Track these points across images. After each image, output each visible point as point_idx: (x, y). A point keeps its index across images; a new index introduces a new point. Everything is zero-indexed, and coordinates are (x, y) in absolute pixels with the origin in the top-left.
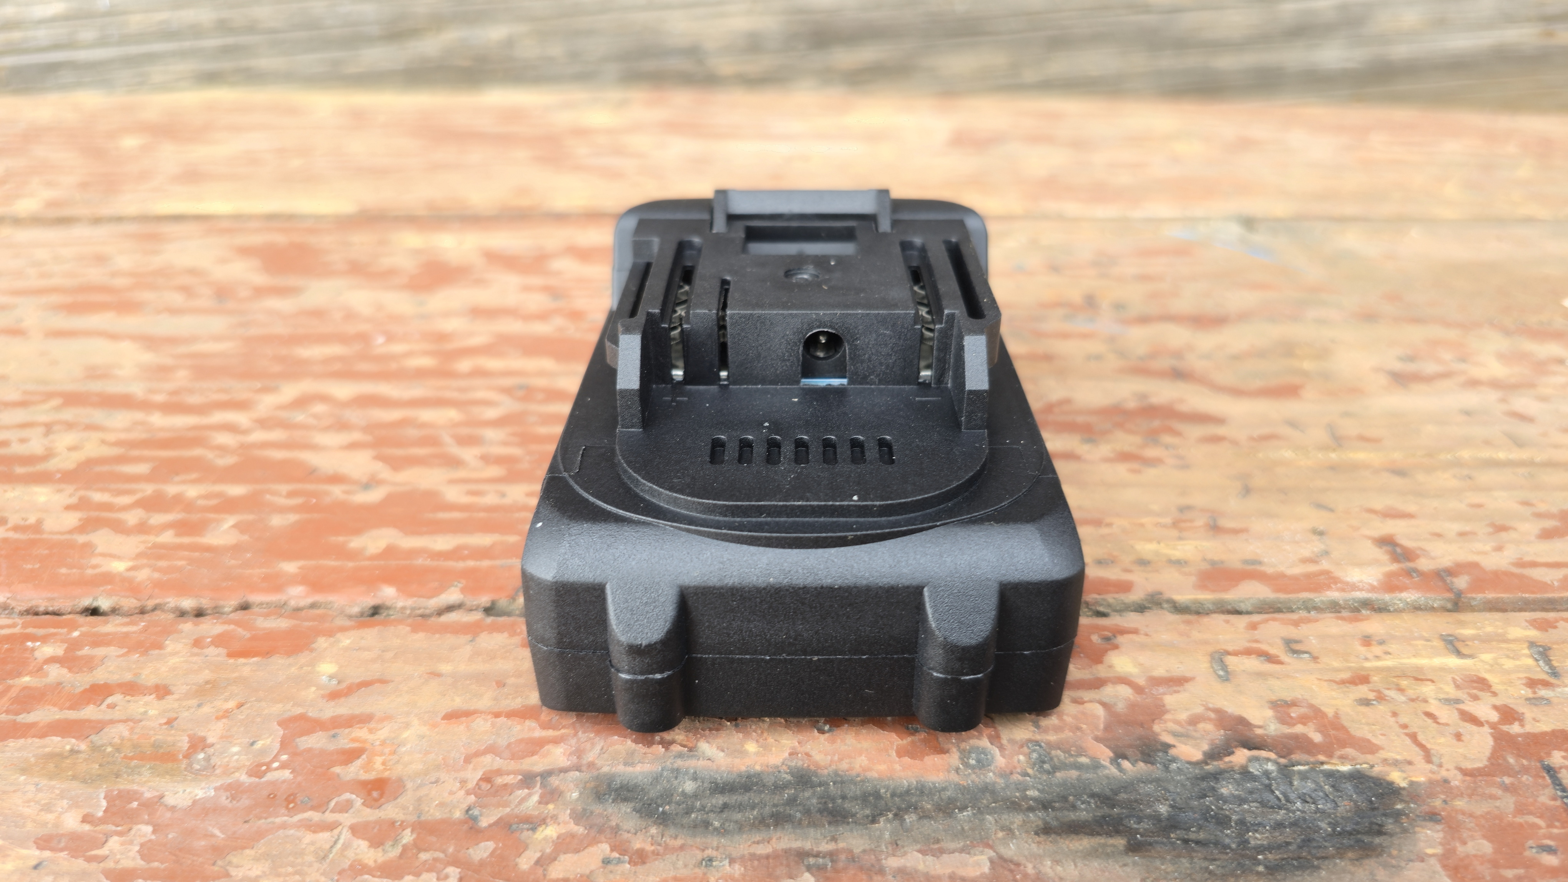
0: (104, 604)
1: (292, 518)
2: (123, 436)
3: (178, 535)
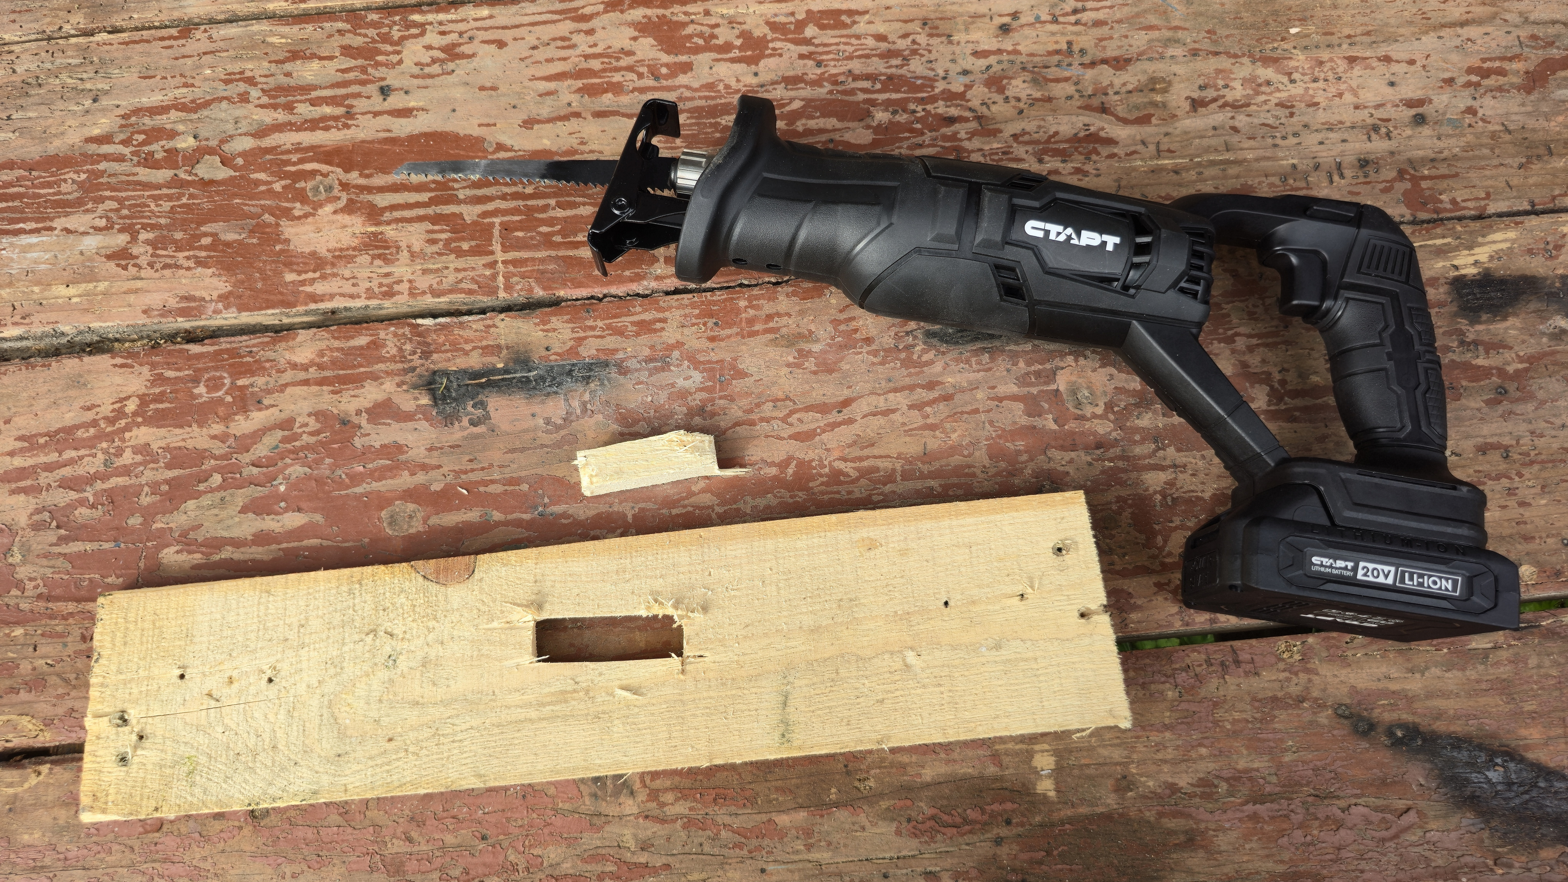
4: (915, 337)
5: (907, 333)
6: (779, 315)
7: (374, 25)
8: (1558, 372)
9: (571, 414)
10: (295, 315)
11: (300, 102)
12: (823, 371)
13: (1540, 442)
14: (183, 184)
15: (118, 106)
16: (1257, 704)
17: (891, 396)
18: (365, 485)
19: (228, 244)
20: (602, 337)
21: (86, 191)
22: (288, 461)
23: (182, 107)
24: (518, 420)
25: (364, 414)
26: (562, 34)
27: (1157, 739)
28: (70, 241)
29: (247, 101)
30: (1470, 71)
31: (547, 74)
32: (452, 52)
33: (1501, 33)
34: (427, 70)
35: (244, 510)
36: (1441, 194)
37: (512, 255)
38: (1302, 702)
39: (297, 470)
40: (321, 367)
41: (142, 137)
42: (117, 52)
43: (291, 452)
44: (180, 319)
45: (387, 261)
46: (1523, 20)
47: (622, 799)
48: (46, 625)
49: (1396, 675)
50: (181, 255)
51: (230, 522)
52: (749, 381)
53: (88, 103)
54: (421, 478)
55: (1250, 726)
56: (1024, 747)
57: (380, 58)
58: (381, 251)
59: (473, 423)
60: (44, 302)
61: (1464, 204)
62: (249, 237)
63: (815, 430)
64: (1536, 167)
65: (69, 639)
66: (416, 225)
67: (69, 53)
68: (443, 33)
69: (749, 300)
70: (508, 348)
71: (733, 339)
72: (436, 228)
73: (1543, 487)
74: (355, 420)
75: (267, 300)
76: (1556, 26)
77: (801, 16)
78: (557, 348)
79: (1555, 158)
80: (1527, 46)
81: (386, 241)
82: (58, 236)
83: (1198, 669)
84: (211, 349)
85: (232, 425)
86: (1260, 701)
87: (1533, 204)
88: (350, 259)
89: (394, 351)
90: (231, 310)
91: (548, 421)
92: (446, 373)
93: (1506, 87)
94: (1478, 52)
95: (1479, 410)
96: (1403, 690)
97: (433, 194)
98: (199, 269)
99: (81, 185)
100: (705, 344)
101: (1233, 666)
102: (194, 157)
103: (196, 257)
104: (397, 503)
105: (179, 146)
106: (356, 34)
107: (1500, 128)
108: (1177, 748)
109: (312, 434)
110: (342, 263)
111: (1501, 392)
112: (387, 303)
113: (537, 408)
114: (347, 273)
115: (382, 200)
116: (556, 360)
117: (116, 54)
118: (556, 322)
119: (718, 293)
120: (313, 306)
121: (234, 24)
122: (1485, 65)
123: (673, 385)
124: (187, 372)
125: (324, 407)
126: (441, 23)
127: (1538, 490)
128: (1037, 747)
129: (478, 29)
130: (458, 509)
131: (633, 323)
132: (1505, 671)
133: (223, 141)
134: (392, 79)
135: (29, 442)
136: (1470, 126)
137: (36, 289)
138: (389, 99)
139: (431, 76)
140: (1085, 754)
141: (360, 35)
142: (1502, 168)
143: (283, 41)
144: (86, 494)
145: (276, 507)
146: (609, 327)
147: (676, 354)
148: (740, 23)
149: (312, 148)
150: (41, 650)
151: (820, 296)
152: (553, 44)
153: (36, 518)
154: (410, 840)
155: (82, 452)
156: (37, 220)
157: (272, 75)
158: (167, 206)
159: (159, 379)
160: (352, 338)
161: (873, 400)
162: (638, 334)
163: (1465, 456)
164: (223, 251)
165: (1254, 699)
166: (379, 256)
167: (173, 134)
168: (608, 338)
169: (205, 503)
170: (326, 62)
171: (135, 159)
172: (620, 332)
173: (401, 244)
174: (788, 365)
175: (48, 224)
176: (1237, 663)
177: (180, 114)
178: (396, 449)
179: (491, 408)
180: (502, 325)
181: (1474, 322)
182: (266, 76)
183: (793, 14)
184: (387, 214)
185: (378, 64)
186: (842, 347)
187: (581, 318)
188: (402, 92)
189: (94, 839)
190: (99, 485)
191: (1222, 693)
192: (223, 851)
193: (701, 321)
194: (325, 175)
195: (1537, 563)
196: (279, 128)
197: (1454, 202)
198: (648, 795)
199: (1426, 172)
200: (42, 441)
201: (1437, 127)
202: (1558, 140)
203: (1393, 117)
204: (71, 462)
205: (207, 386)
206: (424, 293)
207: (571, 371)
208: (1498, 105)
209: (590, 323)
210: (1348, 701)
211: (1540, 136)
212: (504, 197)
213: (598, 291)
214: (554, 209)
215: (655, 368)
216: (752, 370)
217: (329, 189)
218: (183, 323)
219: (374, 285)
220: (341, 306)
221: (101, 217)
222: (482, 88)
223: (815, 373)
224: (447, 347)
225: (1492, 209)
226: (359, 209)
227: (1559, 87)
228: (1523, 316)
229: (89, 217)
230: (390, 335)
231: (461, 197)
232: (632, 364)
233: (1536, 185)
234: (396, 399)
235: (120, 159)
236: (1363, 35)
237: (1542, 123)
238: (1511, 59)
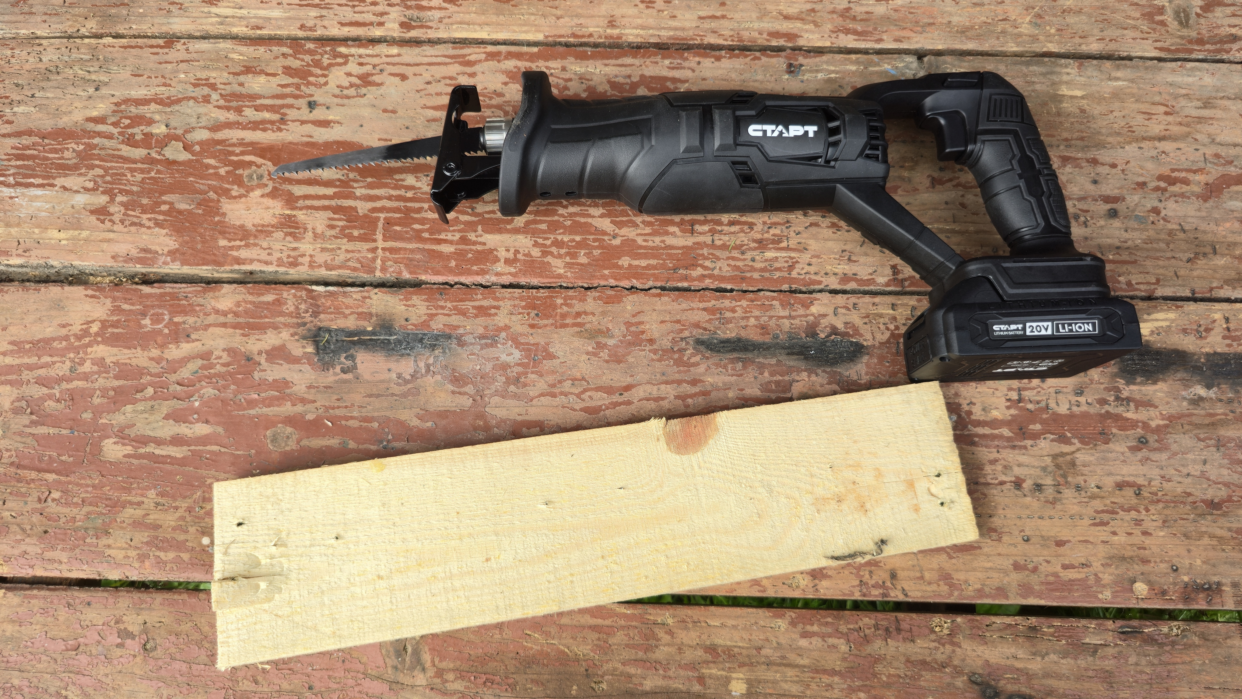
0: (564, 285)
1: (599, 251)
3: (571, 258)
4: (687, 343)
5: (682, 339)
6: (586, 313)
7: (310, 52)
8: (1191, 431)
9: (418, 372)
10: (223, 272)
11: (248, 107)
12: (613, 361)
13: (1167, 486)
14: (152, 161)
15: (113, 96)
16: (909, 665)
17: (663, 387)
18: (257, 409)
19: (180, 212)
20: (449, 315)
21: (82, 159)
22: (203, 383)
23: (159, 101)
24: (377, 372)
25: (264, 354)
26: (450, 74)
27: (827, 681)
28: (65, 197)
29: (208, 102)
30: (1160, 178)
31: (436, 104)
32: (366, 80)
33: (1191, 150)
34: (346, 92)
35: (167, 417)
36: (1119, 276)
37: (390, 244)
38: (944, 667)
39: (209, 391)
40: (236, 314)
41: (127, 122)
42: (117, 53)
43: (206, 377)
44: (138, 266)
45: (296, 238)
46: (1210, 140)
47: (416, 673)
48: (13, 486)
49: (1021, 656)
50: (145, 216)
51: (155, 425)
52: (556, 362)
53: (91, 90)
54: (299, 408)
55: (901, 680)
56: (724, 673)
57: (311, 79)
58: (292, 230)
59: (344, 371)
60: (41, 241)
61: (1136, 286)
62: (197, 208)
63: (601, 406)
64: (1201, 262)
65: (30, 499)
66: (321, 212)
67: (82, 50)
68: (361, 64)
69: (565, 299)
70: (377, 316)
71: (548, 328)
72: (336, 216)
73: (1164, 522)
74: (257, 358)
75: (204, 259)
76: (1237, 148)
77: (635, 79)
78: (414, 320)
79: (1218, 256)
80: (1210, 162)
81: (297, 223)
82: (57, 192)
83: (867, 632)
84: (158, 291)
85: (166, 351)
86: (912, 662)
87: (1193, 292)
88: (269, 234)
89: (292, 309)
90: (176, 263)
91: (399, 376)
92: (329, 331)
93: (1187, 194)
94: (1170, 163)
95: (1123, 453)
96: (1026, 668)
97: (337, 190)
98: (157, 229)
99: (78, 154)
100: (526, 329)
101: (894, 633)
102: (164, 142)
103: (156, 219)
104: (280, 425)
105: (154, 131)
106: (295, 58)
107: (1178, 227)
108: (842, 690)
109: (224, 365)
110: (263, 236)
111: (1142, 442)
112: (292, 271)
113: (392, 365)
114: (265, 244)
115: (299, 190)
116: (412, 329)
117: (116, 55)
118: (416, 300)
119: (542, 291)
120: (236, 267)
121: (207, 41)
122: (1173, 175)
123: (497, 359)
124: (138, 307)
125: (235, 345)
126: (360, 56)
127: (1160, 523)
128: (734, 675)
129: (388, 64)
130: (324, 436)
131: (474, 307)
132: (1109, 664)
133: (186, 131)
134: (319, 96)
135: (18, 347)
136: (1153, 223)
137: (37, 231)
138: (314, 112)
139: (348, 97)
140: (770, 685)
141: (298, 59)
142: (1173, 260)
143: (241, 57)
144: (54, 391)
145: (191, 418)
146: (455, 308)
147: (503, 335)
148: (588, 80)
149: (252, 144)
150: (9, 504)
151: (619, 303)
152: (443, 82)
153: (16, 404)
154: (256, 682)
155: (55, 359)
156: (44, 177)
157: (229, 84)
158: (139, 177)
159: (117, 310)
160: (263, 294)
161: (649, 388)
162: (476, 316)
163: (1105, 489)
164: (176, 217)
165: (908, 661)
166: (290, 234)
167: (151, 122)
168: (454, 317)
169: (139, 408)
170: (270, 78)
171: (121, 138)
172: (463, 313)
173: (308, 226)
174: (588, 353)
175: (51, 181)
176: (899, 630)
177: (158, 106)
178: (286, 383)
179: (358, 360)
180: (375, 297)
181: (1128, 383)
182: (225, 84)
183: (629, 77)
184: (301, 202)
185: (309, 84)
186: (630, 344)
187: (435, 299)
188: (324, 107)
189: (29, 649)
190: (64, 385)
191: (883, 652)
192: (120, 672)
193: (526, 311)
194: (259, 166)
195: (1149, 583)
196: (229, 125)
197: (1129, 284)
198: (436, 672)
199: (1111, 257)
200: (27, 346)
201: (1126, 221)
202: (1223, 242)
203: (1092, 209)
204: (46, 365)
205: (151, 319)
206: (320, 266)
207: (422, 339)
208: (1178, 208)
209: (441, 303)
210: (981, 672)
211: (1209, 237)
212: (390, 198)
213: (451, 279)
214: (426, 211)
215: (486, 344)
216: (560, 354)
217: (260, 177)
218: (140, 268)
219: (284, 256)
220: (258, 269)
221: (90, 181)
222: (385, 111)
223: (607, 362)
224: (332, 310)
225: (1159, 293)
226: (280, 195)
227: (1231, 198)
228: (1170, 382)
229: (82, 179)
230: (291, 296)
231: (358, 194)
232: (469, 339)
233: (1199, 277)
234: (289, 346)
235: (110, 137)
236: (1077, 139)
237: (1212, 226)
238: (1195, 172)
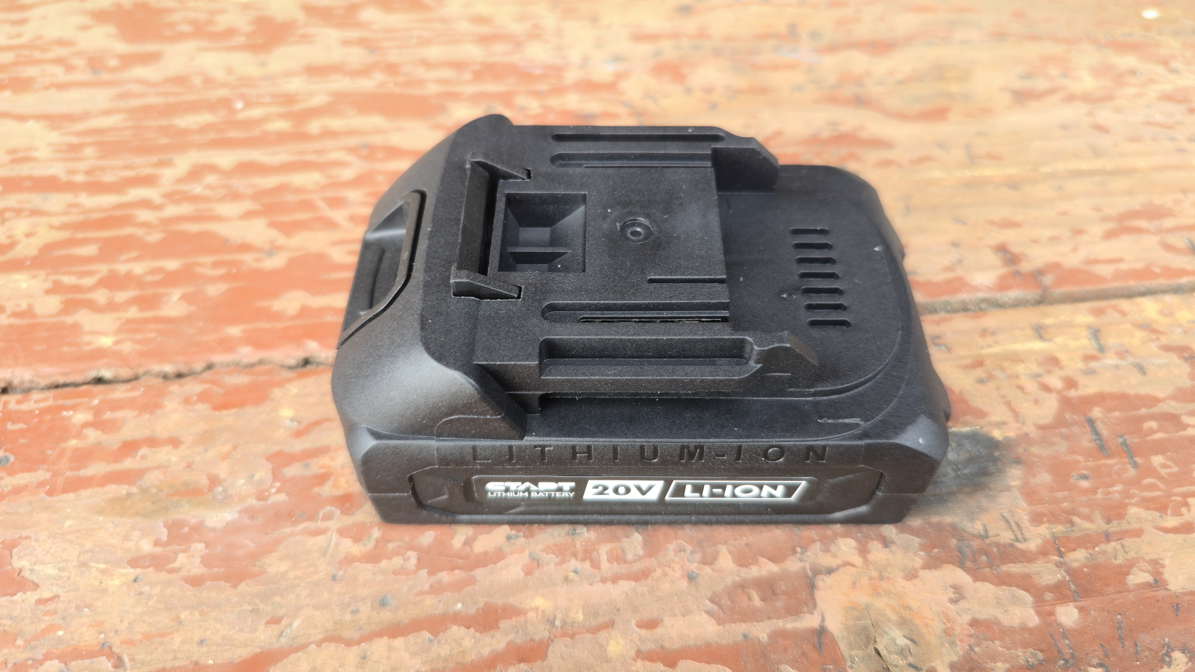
0: (107, 374)
1: (222, 287)
2: (65, 219)
3: (142, 309)
6: (152, 442)
52: (23, 600)
69: (99, 410)
71: (25, 498)
174: (135, 562)
186: (280, 517)
216: (44, 572)
223: (196, 582)
